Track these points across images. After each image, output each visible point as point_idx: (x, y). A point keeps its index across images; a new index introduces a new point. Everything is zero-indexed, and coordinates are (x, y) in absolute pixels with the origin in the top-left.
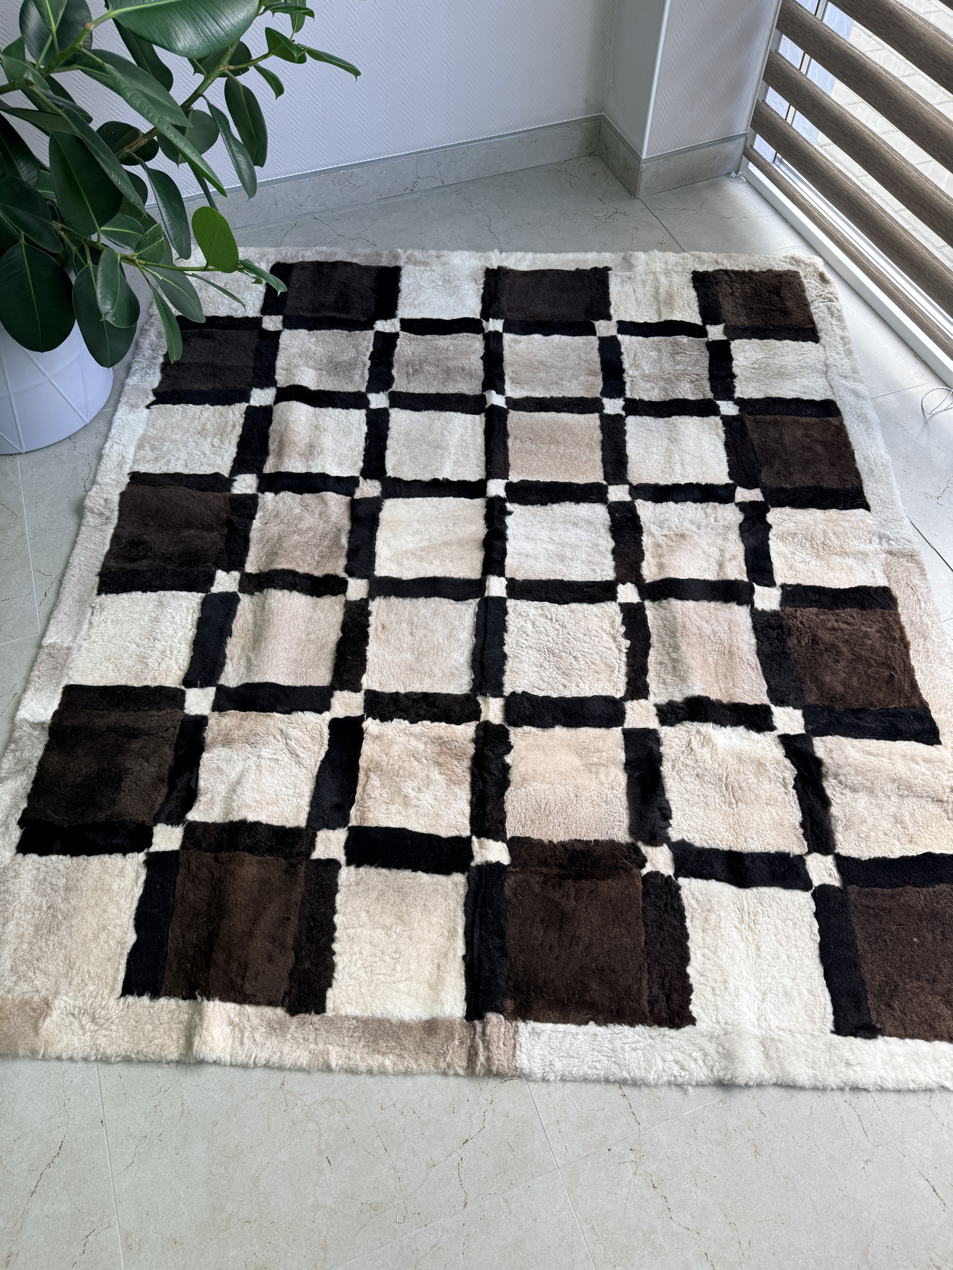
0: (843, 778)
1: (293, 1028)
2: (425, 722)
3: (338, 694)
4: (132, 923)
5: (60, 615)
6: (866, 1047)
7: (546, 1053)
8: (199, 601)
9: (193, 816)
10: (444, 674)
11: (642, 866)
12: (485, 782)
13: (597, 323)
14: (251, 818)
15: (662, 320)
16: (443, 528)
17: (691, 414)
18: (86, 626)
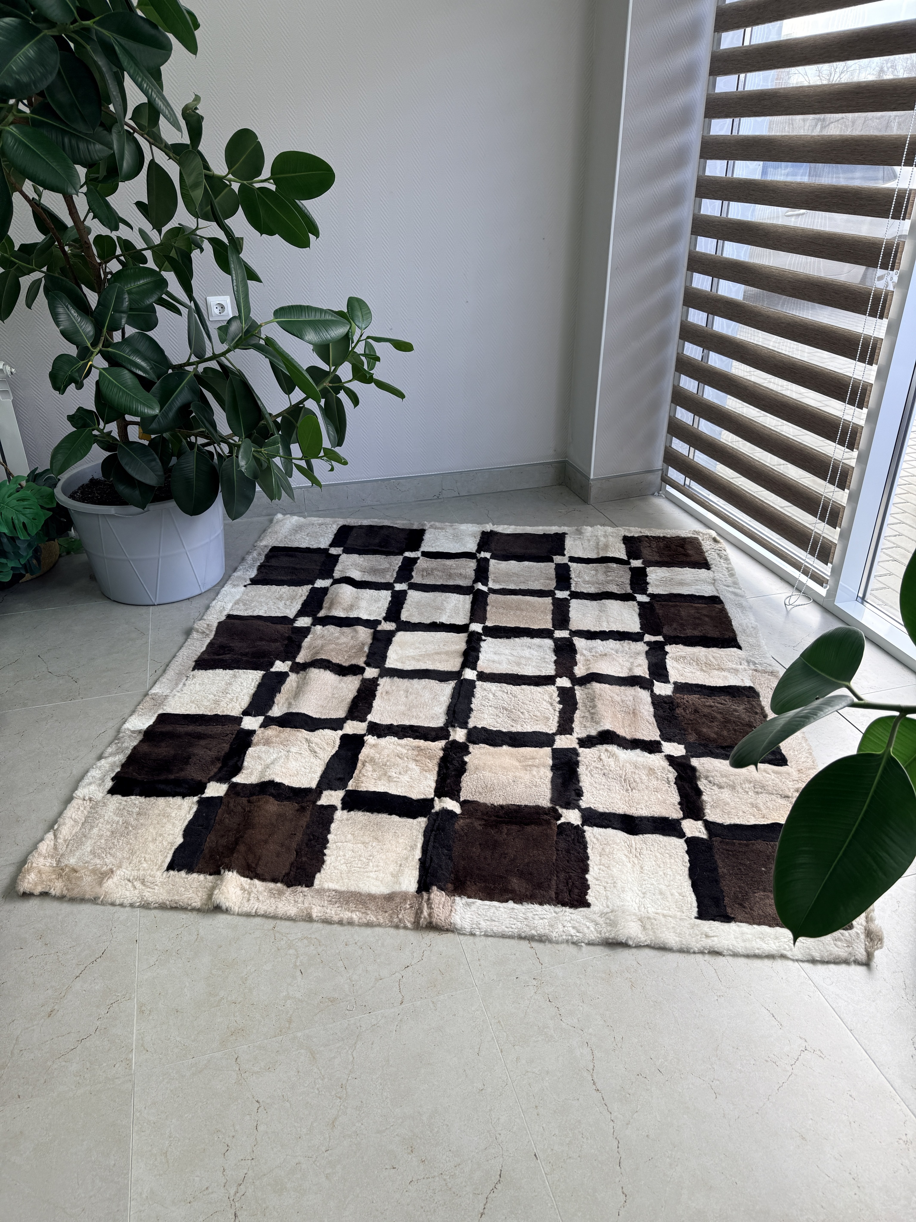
0: (712, 779)
1: (287, 893)
2: (409, 739)
3: (349, 722)
4: (181, 833)
5: (164, 680)
6: (722, 927)
7: (475, 917)
8: (261, 675)
9: (237, 779)
10: (426, 717)
11: (559, 819)
12: (447, 768)
13: (554, 557)
14: (278, 780)
15: (600, 556)
16: (436, 646)
17: (616, 600)
18: (181, 686)
